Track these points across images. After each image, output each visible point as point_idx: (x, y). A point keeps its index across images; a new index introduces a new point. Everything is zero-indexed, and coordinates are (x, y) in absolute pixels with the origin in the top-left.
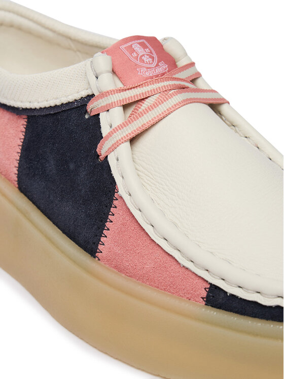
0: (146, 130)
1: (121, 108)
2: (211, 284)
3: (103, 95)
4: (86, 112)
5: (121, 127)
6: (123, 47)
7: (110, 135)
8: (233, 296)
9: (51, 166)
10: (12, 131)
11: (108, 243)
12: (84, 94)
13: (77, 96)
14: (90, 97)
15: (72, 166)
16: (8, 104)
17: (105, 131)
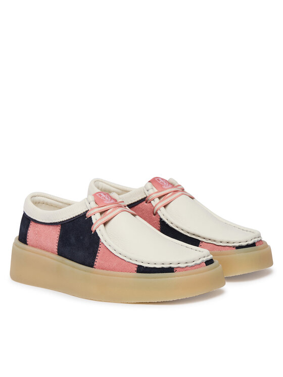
0: (112, 218)
1: (99, 214)
2: (138, 265)
3: (92, 209)
4: (86, 217)
5: (100, 219)
6: (97, 195)
7: (96, 222)
8: (146, 267)
9: (73, 240)
10: (54, 233)
11: (98, 261)
12: (85, 211)
13: (82, 212)
14: (87, 211)
15: (81, 238)
16: (52, 222)
17: (94, 221)
